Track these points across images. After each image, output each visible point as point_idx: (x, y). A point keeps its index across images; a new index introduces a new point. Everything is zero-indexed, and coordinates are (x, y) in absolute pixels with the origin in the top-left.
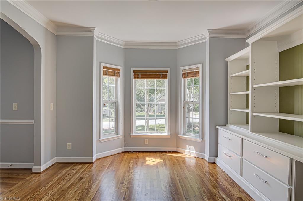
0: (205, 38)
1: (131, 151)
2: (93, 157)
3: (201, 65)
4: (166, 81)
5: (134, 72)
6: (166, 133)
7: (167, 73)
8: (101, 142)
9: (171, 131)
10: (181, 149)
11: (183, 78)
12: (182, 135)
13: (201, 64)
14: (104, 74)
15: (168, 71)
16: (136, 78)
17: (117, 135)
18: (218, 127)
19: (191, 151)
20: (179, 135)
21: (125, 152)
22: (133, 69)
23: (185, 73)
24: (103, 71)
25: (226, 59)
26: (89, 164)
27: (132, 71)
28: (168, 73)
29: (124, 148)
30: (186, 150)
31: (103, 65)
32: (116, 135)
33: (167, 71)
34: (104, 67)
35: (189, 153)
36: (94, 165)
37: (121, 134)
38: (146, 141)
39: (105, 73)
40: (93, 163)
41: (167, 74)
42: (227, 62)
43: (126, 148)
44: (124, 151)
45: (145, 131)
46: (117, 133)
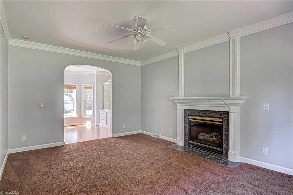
0: (95, 73)
3: (93, 84)
4: (75, 90)
9: (78, 113)
10: (83, 123)
11: (84, 89)
12: (84, 116)
18: (100, 110)
20: (82, 116)
23: (85, 87)
25: (103, 83)
30: (86, 123)
33: (76, 85)
41: (76, 87)
42: (103, 85)
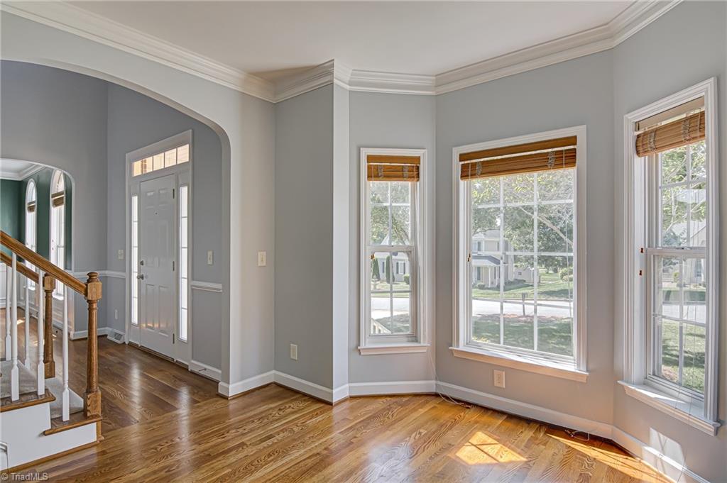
1: (447, 394)
2: (334, 391)
5: (460, 161)
6: (569, 364)
7: (572, 147)
8: (362, 354)
10: (628, 437)
11: (638, 153)
12: (633, 384)
13: (712, 80)
14: (370, 177)
15: (575, 137)
16: (468, 176)
17: (417, 341)
19: (666, 459)
20: (622, 380)
21: (437, 395)
22: (457, 152)
23: (646, 134)
24: (369, 167)
26: (322, 405)
27: (456, 157)
28: (575, 144)
29: (434, 382)
30: (646, 448)
31: (365, 152)
32: (413, 341)
33: (572, 140)
34: (370, 158)
35: (659, 463)
36: (335, 410)
37: (426, 341)
38: (500, 377)
39: (374, 174)
40: (330, 404)
41: (575, 149)
43: (439, 383)
44: (433, 390)
45: (502, 345)
46: (414, 338)
